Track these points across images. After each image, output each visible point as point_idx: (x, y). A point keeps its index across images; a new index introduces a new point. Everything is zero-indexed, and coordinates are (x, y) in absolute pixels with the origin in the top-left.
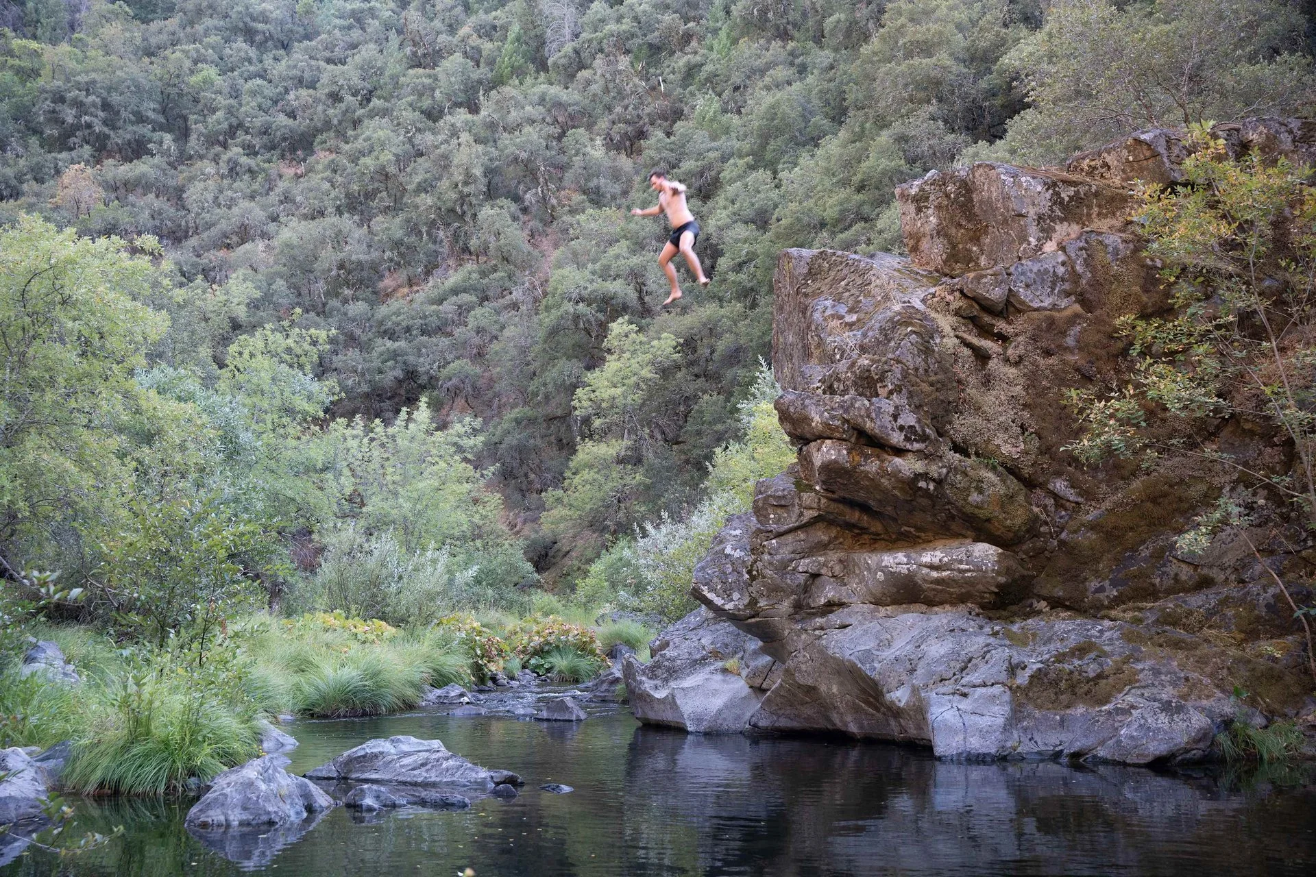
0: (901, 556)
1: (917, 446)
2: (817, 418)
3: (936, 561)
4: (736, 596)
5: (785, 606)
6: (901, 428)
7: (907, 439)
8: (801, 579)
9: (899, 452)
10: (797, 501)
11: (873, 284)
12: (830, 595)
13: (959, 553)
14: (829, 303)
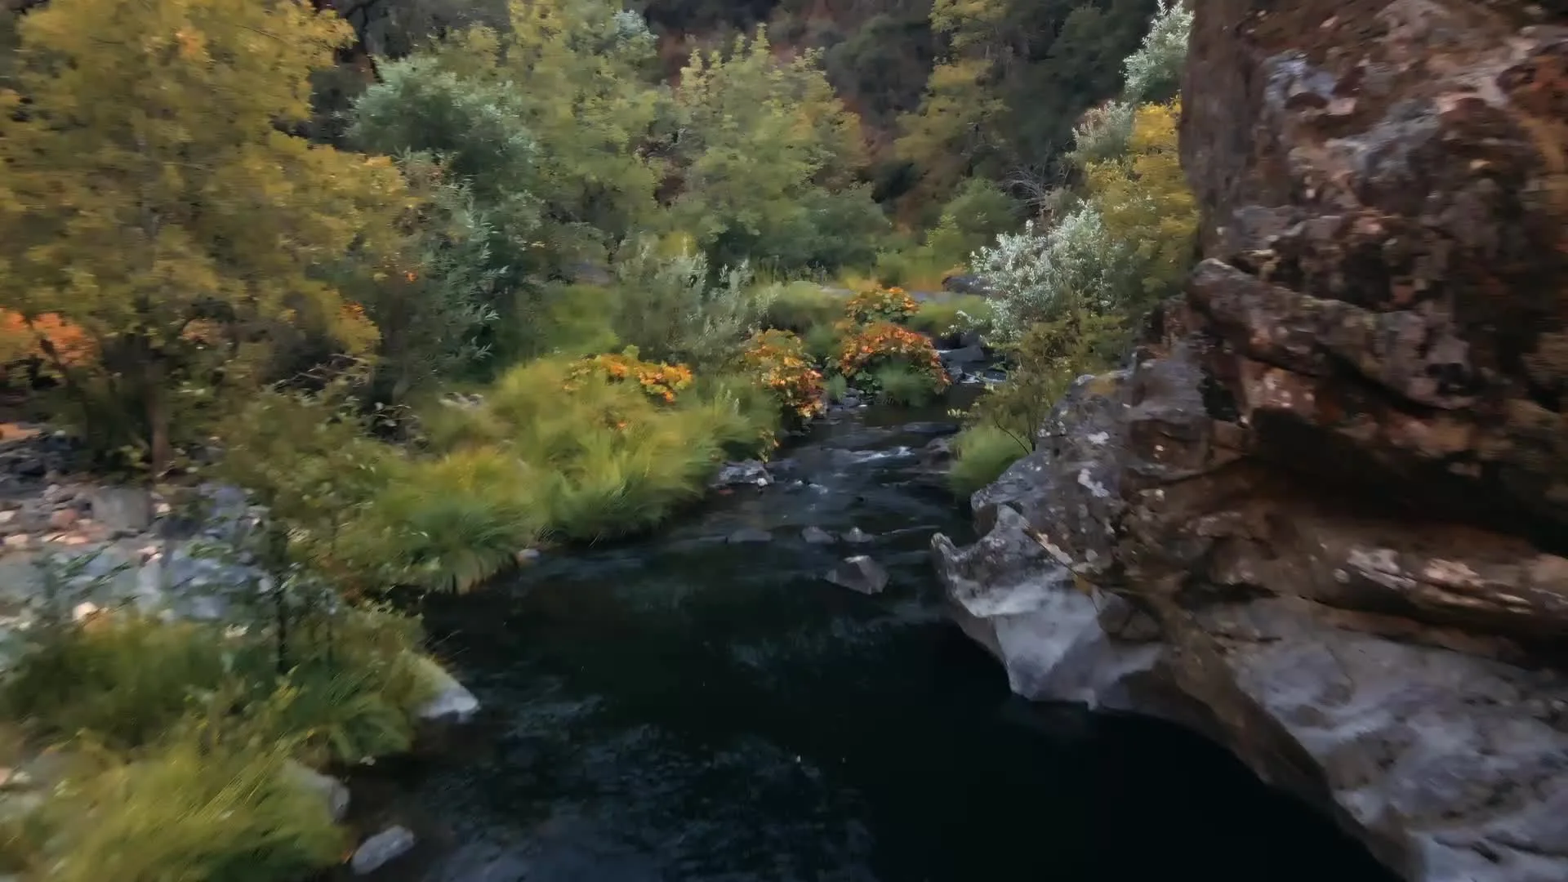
0: (1386, 559)
1: (1460, 401)
2: (1263, 330)
3: (1456, 580)
4: (1091, 554)
5: (1169, 582)
6: (1433, 371)
7: (1443, 391)
8: (1199, 549)
9: (1423, 411)
10: (1204, 435)
11: (1392, 36)
12: (1247, 575)
13: (1506, 576)
14: (1298, 67)
